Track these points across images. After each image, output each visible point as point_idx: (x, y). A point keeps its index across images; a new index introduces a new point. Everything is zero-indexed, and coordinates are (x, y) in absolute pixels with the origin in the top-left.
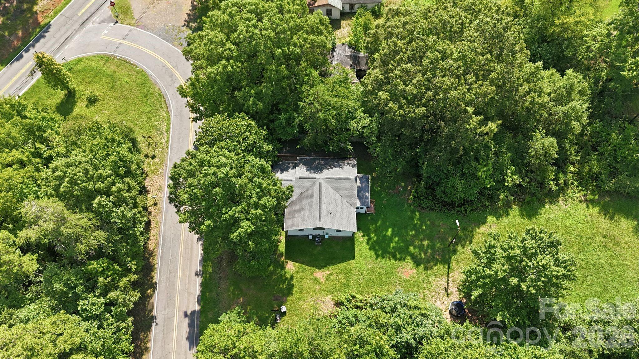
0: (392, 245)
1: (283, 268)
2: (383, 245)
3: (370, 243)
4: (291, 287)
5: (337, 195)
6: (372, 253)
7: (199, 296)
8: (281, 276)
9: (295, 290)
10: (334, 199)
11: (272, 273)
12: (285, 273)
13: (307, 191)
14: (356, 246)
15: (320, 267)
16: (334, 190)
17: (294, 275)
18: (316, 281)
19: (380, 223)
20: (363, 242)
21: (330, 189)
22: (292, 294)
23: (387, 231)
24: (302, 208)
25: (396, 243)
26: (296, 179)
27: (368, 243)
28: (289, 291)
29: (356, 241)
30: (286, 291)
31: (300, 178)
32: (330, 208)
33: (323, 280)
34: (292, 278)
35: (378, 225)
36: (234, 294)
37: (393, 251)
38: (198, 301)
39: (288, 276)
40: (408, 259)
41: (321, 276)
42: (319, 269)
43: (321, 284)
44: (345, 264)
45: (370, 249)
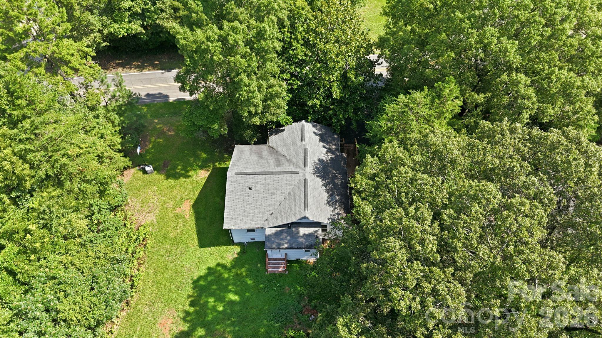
0: (211, 300)
1: (202, 167)
2: (214, 287)
3: (219, 268)
4: (176, 176)
5: (281, 198)
6: (203, 271)
7: (184, 99)
8: (192, 166)
9: (172, 181)
10: (274, 193)
11: (197, 157)
12: (195, 170)
13: (288, 160)
14: (217, 248)
15: (195, 206)
16: (289, 194)
17: (190, 179)
18: (179, 204)
19: (249, 282)
20: (223, 257)
21: (290, 188)
22: (167, 179)
23: (236, 293)
24: (262, 158)
25: (214, 307)
26: (305, 145)
27: (218, 265)
28: (172, 175)
29: (225, 248)
30: (172, 172)
31: (306, 151)
32: (259, 187)
33: (178, 211)
34: (188, 177)
35: (247, 280)
36: (180, 126)
37: (202, 302)
38: (178, 99)
39: (191, 173)
40: (184, 327)
41: (183, 209)
42: (194, 206)
43: (174, 209)
44: (195, 235)
45: (209, 269)
